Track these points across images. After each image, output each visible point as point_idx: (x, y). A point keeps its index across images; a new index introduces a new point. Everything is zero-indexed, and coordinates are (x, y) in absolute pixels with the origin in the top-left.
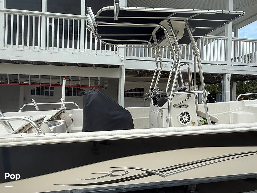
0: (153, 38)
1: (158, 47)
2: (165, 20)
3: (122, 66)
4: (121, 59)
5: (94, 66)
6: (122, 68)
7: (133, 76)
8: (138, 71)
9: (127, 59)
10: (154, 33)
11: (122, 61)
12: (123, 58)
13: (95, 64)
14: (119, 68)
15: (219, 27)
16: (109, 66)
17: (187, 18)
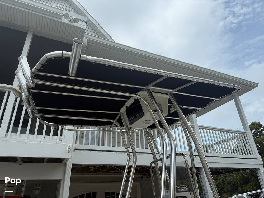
0: (120, 117)
1: (129, 129)
2: (143, 91)
3: (67, 159)
4: (68, 148)
5: (19, 160)
6: (67, 162)
7: (82, 174)
8: (92, 167)
9: (75, 149)
10: (123, 110)
11: (69, 151)
12: (71, 147)
13: (20, 158)
14: (63, 162)
15: (203, 107)
16: (46, 160)
17: (172, 91)
